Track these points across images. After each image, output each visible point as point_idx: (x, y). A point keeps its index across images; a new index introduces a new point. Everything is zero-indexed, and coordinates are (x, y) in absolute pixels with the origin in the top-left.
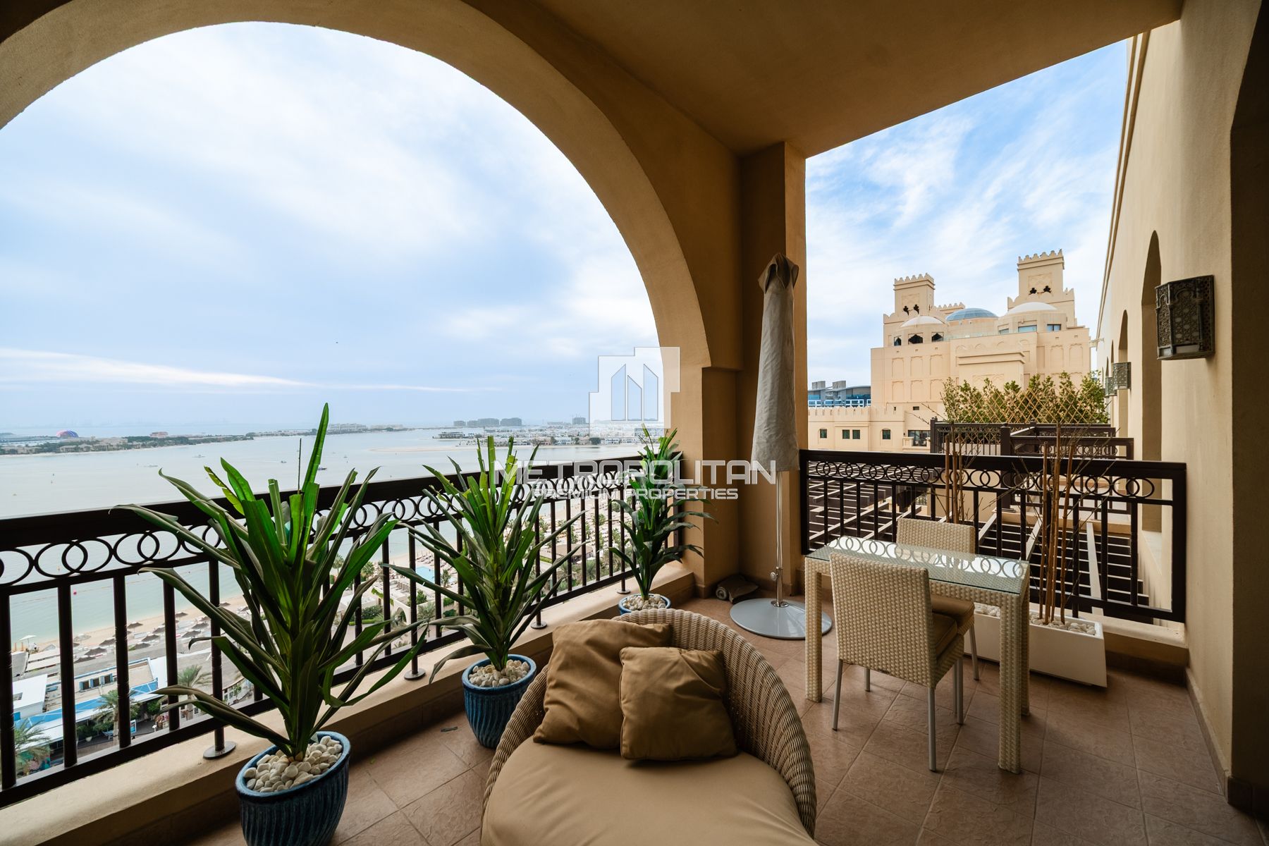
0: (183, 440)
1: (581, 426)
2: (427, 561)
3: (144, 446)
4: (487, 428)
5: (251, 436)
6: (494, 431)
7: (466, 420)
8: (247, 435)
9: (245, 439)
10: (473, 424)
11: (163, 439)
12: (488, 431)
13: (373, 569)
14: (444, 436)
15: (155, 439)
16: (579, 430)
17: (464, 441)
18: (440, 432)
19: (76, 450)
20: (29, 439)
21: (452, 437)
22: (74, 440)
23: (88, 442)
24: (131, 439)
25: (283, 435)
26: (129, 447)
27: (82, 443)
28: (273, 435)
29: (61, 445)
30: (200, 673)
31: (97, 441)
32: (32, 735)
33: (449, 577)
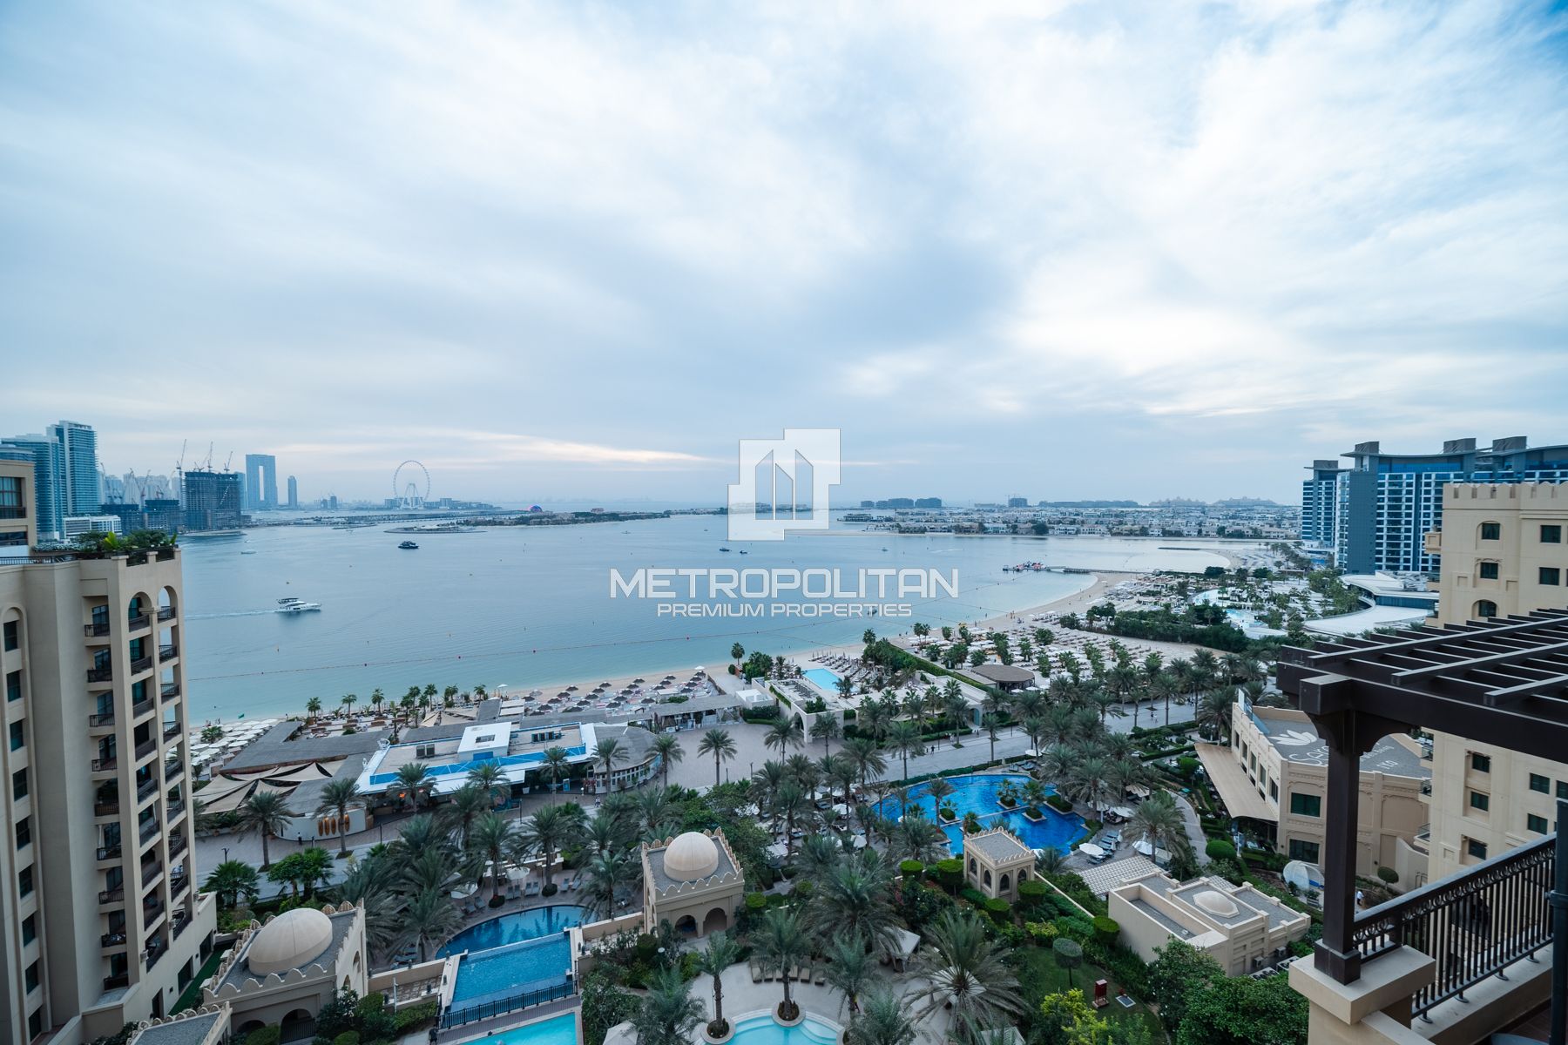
0: (614, 517)
1: (1020, 509)
2: (828, 662)
3: (586, 521)
4: (899, 510)
5: (667, 514)
6: (907, 513)
7: (875, 500)
8: (666, 513)
9: (663, 517)
10: (882, 505)
11: (600, 516)
12: (900, 514)
13: (772, 664)
14: (850, 519)
15: (595, 515)
16: (1017, 514)
17: (872, 525)
18: (846, 513)
19: (540, 523)
20: (511, 513)
21: (859, 520)
22: (538, 514)
23: (548, 517)
24: (577, 514)
25: (694, 513)
26: (576, 522)
27: (544, 517)
28: (686, 513)
29: (531, 518)
30: (617, 746)
31: (554, 516)
32: (499, 774)
33: (851, 686)
